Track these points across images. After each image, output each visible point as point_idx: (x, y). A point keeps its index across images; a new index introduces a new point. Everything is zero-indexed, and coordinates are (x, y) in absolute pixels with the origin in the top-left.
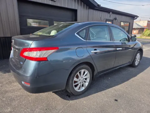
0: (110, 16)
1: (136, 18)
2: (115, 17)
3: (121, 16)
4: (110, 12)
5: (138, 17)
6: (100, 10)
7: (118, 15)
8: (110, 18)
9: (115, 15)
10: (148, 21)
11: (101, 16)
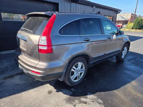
0: (94, 10)
1: (119, 12)
2: (98, 11)
3: (104, 10)
4: (93, 6)
5: (121, 11)
6: (83, 4)
7: (102, 9)
8: (93, 12)
9: (99, 9)
10: (132, 14)
11: (84, 10)
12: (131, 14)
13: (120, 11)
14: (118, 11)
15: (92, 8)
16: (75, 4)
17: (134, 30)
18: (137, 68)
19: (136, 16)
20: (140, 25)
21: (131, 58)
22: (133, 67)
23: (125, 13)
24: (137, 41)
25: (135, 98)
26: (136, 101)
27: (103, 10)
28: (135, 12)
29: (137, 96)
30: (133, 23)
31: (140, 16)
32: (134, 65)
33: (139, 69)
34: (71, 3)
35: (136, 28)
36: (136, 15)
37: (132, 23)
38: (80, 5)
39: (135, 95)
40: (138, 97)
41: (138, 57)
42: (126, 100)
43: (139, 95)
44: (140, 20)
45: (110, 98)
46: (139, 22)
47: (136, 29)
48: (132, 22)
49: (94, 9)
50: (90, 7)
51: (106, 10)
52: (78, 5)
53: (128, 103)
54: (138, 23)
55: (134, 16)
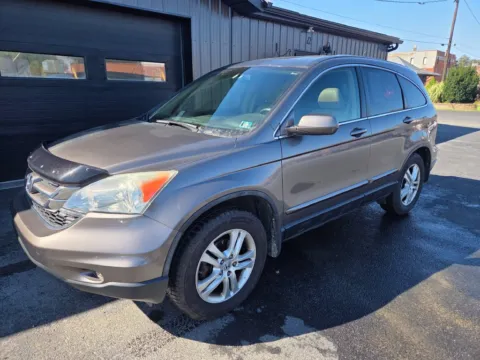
0: (309, 41)
1: (394, 45)
2: (324, 44)
3: (345, 40)
4: (306, 28)
5: (402, 42)
6: (274, 21)
7: (335, 38)
8: (308, 46)
9: (325, 36)
10: (440, 53)
11: (276, 40)
12: (435, 54)
13: (398, 42)
14: (392, 43)
15: (303, 35)
16: (246, 21)
17: (446, 106)
18: (453, 230)
19: (452, 61)
20: (465, 88)
21: (435, 197)
22: (440, 228)
23: (415, 49)
24: (457, 140)
25: (447, 333)
26: (449, 342)
27: (341, 39)
28: (449, 47)
29: (451, 324)
30: (442, 84)
31: (466, 61)
32: (445, 220)
33: (461, 233)
34: (232, 16)
35: (453, 97)
36: (454, 57)
37: (440, 81)
38: (262, 24)
39: (446, 323)
40: (456, 327)
41: (459, 196)
42: (415, 340)
43: (459, 322)
44: (466, 71)
45: (362, 333)
46: (462, 81)
47: (452, 102)
48: (438, 79)
49: (309, 35)
50: (297, 31)
51: (349, 40)
52: (254, 23)
53: (421, 350)
54: (458, 83)
55: (445, 60)
